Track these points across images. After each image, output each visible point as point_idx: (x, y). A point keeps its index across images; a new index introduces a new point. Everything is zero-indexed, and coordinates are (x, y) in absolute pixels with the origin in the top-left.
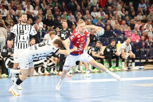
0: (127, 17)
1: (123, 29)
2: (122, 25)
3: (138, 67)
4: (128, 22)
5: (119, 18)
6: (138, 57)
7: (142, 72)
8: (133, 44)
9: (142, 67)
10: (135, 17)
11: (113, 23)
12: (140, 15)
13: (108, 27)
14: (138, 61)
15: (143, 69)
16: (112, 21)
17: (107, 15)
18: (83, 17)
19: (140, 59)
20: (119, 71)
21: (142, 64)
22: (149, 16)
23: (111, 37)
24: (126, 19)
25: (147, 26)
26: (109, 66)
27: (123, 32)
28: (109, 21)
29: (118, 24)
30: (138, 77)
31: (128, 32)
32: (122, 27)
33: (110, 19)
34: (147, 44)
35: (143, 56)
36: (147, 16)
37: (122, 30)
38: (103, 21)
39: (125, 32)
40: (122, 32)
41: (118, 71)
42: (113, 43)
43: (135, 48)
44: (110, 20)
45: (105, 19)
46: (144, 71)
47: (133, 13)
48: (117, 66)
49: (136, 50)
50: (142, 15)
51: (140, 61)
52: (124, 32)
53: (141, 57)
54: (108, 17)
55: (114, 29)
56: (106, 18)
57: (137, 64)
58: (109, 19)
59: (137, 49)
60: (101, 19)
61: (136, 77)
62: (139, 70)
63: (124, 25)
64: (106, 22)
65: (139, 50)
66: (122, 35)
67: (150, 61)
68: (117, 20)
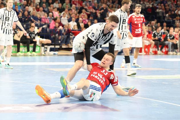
0: (44, 5)
1: (40, 16)
2: (39, 12)
3: (52, 53)
4: (45, 9)
5: (37, 5)
6: (53, 43)
7: (56, 57)
8: (49, 31)
9: (56, 53)
10: (51, 5)
12: (56, 3)
13: (26, 13)
14: (53, 47)
15: (57, 55)
16: (30, 7)
17: (25, 2)
18: (3, 2)
19: (55, 45)
21: (56, 50)
22: (64, 4)
23: (28, 23)
24: (43, 7)
25: (64, 14)
28: (27, 7)
30: (53, 62)
31: (44, 18)
32: (39, 14)
34: (62, 31)
35: (58, 42)
36: (62, 5)
37: (38, 16)
38: (21, 6)
39: (42, 19)
40: (39, 19)
42: (32, 29)
43: (50, 35)
44: (28, 6)
45: (23, 5)
46: (57, 57)
47: (50, 1)
49: (51, 37)
50: (58, 3)
51: (55, 47)
52: (41, 18)
53: (56, 43)
54: (26, 4)
55: (32, 15)
56: (25, 4)
57: (51, 50)
58: (27, 5)
59: (52, 35)
60: (20, 5)
61: (50, 61)
62: (54, 55)
63: (41, 11)
64: (25, 7)
65: (54, 36)
66: (39, 21)
67: (64, 47)
68: (35, 6)
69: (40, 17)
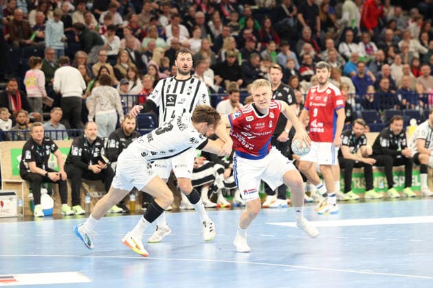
1: (425, 89)
2: (421, 78)
5: (414, 59)
11: (397, 71)
13: (385, 83)
17: (381, 52)
20: (414, 197)
23: (391, 110)
24: (432, 62)
26: (387, 186)
27: (424, 94)
28: (386, 66)
29: (411, 75)
32: (420, 83)
33: (390, 61)
37: (420, 90)
39: (430, 97)
40: (421, 96)
41: (410, 198)
42: (397, 125)
44: (390, 65)
45: (376, 62)
48: (408, 183)
52: (428, 94)
54: (383, 57)
55: (400, 87)
56: (379, 58)
58: (386, 62)
63: (426, 77)
66: (421, 103)
68: (408, 63)
69: (426, 92)
